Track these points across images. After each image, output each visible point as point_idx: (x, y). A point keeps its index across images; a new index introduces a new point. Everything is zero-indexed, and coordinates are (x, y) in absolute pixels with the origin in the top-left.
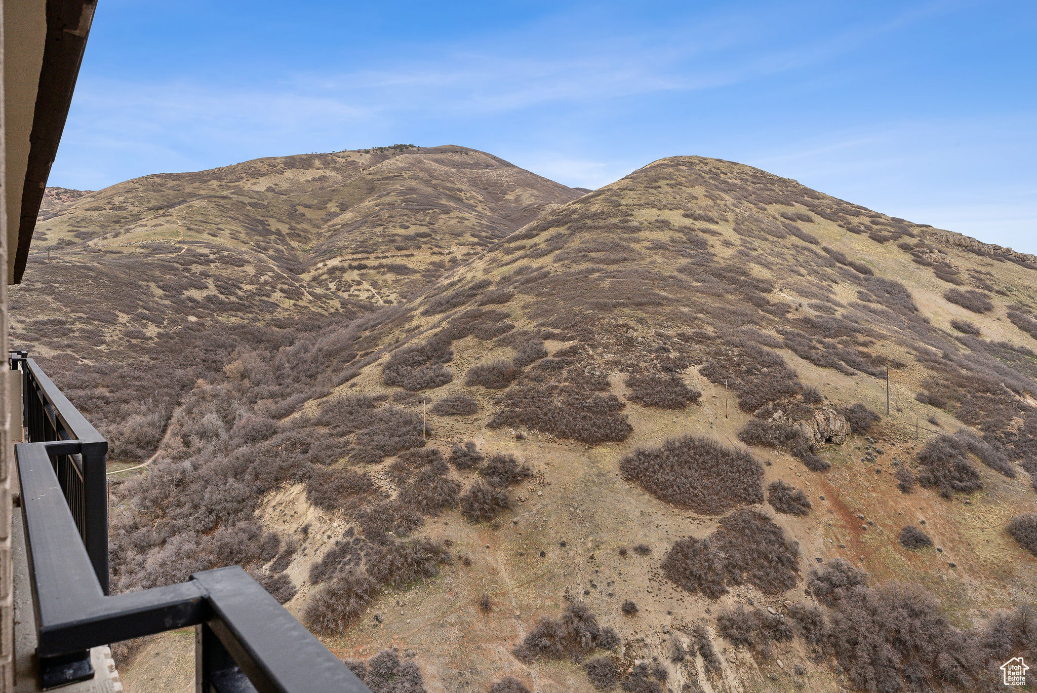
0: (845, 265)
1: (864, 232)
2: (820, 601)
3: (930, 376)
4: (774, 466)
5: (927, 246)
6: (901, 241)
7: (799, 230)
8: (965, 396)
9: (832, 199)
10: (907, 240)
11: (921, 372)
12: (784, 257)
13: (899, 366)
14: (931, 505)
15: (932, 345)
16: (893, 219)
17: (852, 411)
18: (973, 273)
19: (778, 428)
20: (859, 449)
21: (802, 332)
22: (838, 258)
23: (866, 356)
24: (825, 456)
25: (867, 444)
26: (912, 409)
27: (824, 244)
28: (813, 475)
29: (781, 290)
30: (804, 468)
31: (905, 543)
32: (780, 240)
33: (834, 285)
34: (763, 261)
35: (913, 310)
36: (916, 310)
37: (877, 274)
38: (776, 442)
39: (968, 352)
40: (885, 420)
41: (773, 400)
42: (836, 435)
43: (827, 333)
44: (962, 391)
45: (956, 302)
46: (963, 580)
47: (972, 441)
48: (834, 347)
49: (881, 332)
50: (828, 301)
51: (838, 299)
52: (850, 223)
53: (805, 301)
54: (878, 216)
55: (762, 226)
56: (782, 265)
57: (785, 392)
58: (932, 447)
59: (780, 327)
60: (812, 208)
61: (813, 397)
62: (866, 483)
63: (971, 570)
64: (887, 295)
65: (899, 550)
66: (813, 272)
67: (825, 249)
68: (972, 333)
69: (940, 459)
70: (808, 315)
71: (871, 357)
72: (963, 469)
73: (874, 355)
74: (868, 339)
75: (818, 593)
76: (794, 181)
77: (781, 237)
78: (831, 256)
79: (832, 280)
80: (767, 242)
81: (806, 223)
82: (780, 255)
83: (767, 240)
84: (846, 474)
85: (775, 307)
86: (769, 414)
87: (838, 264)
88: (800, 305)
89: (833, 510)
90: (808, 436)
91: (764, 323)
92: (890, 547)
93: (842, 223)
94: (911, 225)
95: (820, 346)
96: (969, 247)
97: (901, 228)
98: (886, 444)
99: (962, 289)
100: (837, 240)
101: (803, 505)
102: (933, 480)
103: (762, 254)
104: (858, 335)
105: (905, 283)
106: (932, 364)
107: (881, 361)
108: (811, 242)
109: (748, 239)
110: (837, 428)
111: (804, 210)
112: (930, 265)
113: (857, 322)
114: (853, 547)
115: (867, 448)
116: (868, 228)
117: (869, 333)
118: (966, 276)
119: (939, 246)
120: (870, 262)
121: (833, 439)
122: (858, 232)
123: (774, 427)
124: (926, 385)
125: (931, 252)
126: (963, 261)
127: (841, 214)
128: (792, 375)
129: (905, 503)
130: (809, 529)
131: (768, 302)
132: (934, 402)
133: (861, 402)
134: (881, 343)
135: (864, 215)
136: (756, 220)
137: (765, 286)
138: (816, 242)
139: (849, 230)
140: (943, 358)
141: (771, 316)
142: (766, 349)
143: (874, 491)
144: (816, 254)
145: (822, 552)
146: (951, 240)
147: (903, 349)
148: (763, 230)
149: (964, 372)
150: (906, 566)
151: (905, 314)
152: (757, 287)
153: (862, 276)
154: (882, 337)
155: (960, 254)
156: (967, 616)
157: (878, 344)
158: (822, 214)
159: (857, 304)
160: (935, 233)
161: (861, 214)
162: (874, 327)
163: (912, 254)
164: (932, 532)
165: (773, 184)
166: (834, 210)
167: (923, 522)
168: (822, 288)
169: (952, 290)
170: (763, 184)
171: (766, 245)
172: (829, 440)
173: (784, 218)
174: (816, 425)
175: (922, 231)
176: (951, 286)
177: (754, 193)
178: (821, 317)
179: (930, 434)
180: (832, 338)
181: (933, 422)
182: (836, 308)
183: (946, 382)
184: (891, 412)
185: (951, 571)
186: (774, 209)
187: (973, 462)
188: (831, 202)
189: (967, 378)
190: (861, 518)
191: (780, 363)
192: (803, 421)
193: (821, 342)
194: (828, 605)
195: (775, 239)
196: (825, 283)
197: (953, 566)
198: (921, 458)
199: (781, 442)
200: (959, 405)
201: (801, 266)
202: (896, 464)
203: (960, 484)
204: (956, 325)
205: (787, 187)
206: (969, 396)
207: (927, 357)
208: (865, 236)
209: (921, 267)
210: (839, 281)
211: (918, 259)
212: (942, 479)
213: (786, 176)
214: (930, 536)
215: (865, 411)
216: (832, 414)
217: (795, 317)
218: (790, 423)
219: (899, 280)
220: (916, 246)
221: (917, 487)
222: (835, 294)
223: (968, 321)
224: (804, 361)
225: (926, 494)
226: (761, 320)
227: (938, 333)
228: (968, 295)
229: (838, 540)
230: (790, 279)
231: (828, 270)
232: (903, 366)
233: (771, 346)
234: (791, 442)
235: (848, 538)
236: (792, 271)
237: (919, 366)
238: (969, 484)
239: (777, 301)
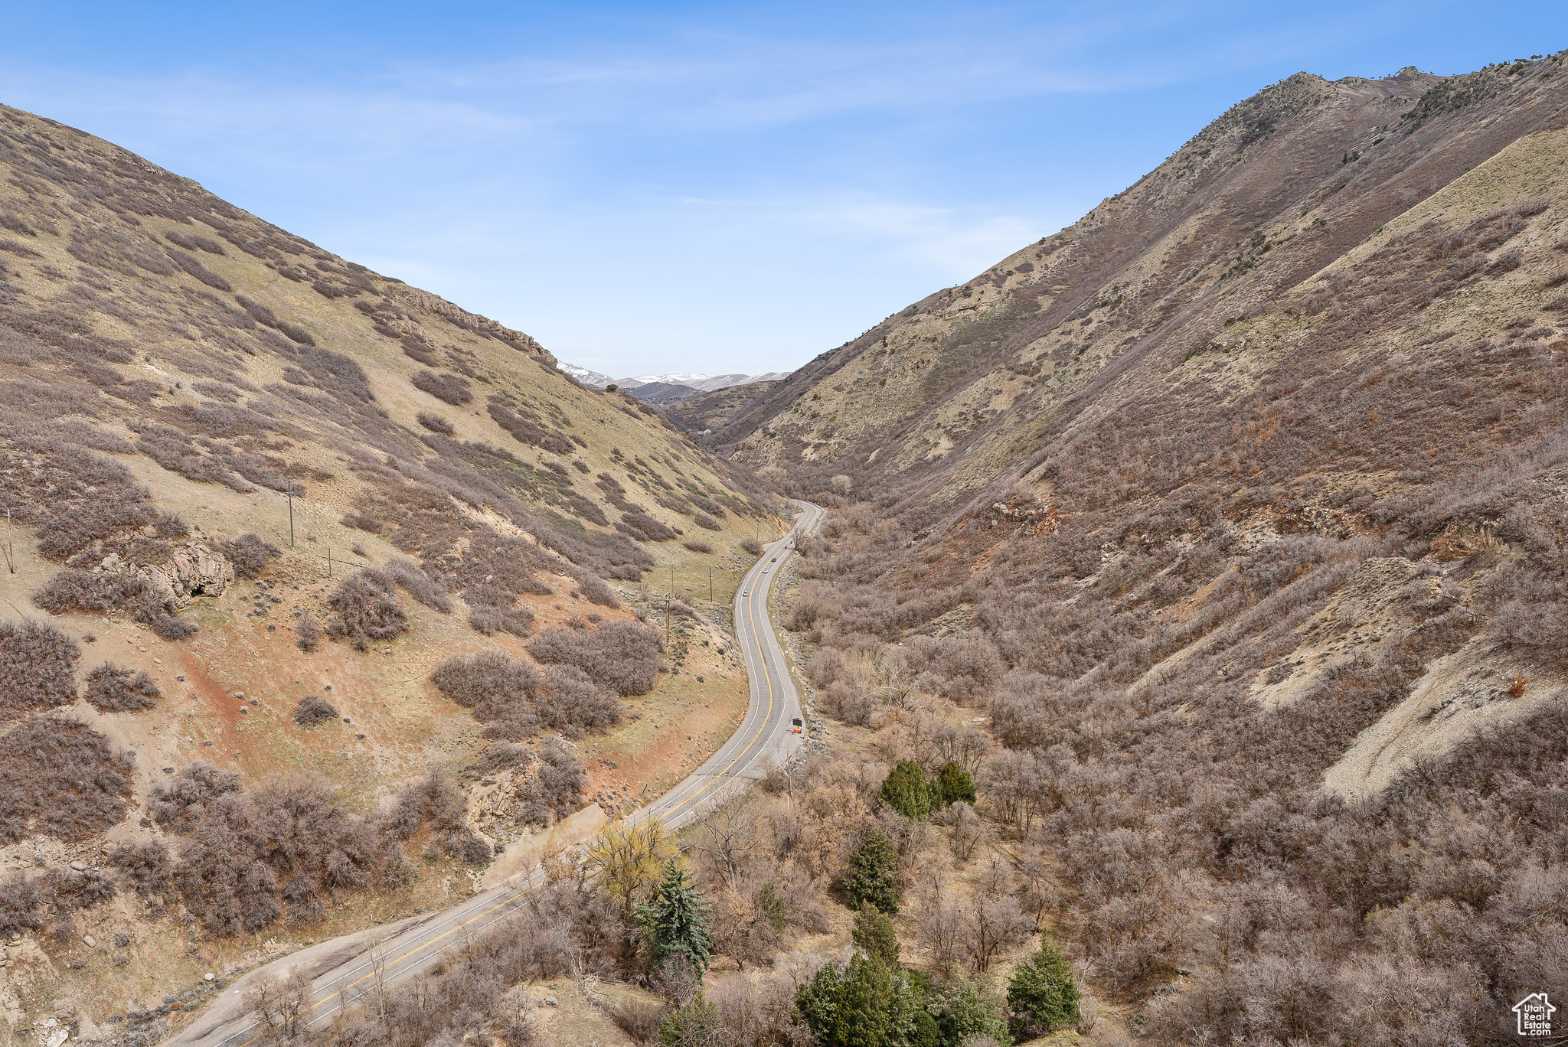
0: (272, 326)
1: (306, 279)
2: (165, 829)
3: (364, 490)
4: (101, 642)
5: (396, 310)
6: (359, 298)
7: (197, 264)
8: (405, 515)
9: (259, 222)
10: (367, 297)
11: (355, 484)
12: (163, 306)
13: (323, 477)
14: (340, 664)
15: (380, 447)
16: (351, 265)
17: (238, 545)
18: (451, 351)
19: (109, 581)
20: (245, 599)
21: (175, 428)
22: (263, 315)
23: (279, 464)
24: (190, 616)
25: (258, 591)
26: (332, 537)
27: (240, 292)
28: (168, 647)
29: (147, 360)
30: (153, 638)
31: (301, 721)
32: (159, 277)
33: (246, 357)
34: (121, 310)
35: (367, 398)
36: (372, 398)
37: (321, 344)
38: (105, 603)
39: (434, 456)
40: (287, 554)
41: (103, 537)
42: (210, 583)
43: (219, 430)
44: (402, 508)
45: (427, 390)
46: (373, 753)
47: (404, 572)
48: (227, 451)
49: (306, 429)
50: (229, 381)
51: (248, 378)
52: (284, 264)
53: (187, 380)
54: (329, 257)
55: (128, 250)
56: (156, 318)
57: (124, 524)
58: (349, 585)
59: (137, 420)
60: (225, 232)
61: (173, 529)
62: (252, 648)
63: (384, 739)
64: (331, 375)
65: (292, 731)
66: (211, 334)
67: (240, 300)
68: (443, 431)
69: (357, 601)
70: (189, 402)
71: (284, 465)
72: (386, 610)
73: (289, 463)
74: (282, 439)
75: (163, 819)
76: (195, 183)
77: (161, 273)
78: (249, 311)
79: (244, 349)
80: (133, 279)
81: (212, 255)
82: (156, 303)
83: (134, 274)
84: (222, 638)
85: (132, 388)
86: (96, 559)
87: (259, 325)
88: (178, 386)
89: (197, 692)
90: (161, 588)
91: (105, 414)
92: (280, 731)
93: (272, 262)
94: (375, 277)
95: (203, 451)
96: (450, 316)
97: (359, 279)
98: (285, 588)
99: (436, 372)
100: (262, 287)
101: (148, 694)
102: (345, 630)
103: (119, 298)
104: (268, 433)
105: (359, 360)
106: (370, 473)
107: (299, 471)
108: (217, 287)
109: (96, 270)
110: (211, 572)
111: (209, 233)
112: (396, 336)
113: (270, 414)
114: (224, 740)
115: (257, 597)
116: (312, 274)
117: (286, 430)
118: (443, 355)
119: (411, 311)
120: (312, 325)
121: (207, 589)
122: (297, 279)
123: (103, 580)
124: (359, 503)
125: (400, 318)
126: (441, 333)
127: (271, 248)
128: (140, 496)
129: (306, 665)
130: (155, 728)
131: (120, 379)
132: (366, 525)
133: (253, 532)
134: (302, 445)
135: (307, 253)
136: (117, 239)
137: (117, 351)
138: (226, 288)
139: (283, 273)
140: (387, 464)
141: (121, 402)
142: (99, 455)
143: (264, 656)
144: (223, 305)
145: (174, 758)
146: (427, 304)
147: (333, 453)
148: (128, 256)
149: (410, 483)
150: (300, 751)
151: (353, 404)
152: (101, 353)
153: (295, 345)
154: (305, 436)
155: (438, 324)
156: (373, 797)
157: (298, 445)
158: (239, 243)
159: (279, 387)
160: (405, 292)
161: (302, 251)
162: (296, 422)
163: (373, 318)
164: (339, 699)
165: (155, 182)
166: (260, 239)
167: (329, 688)
168: (223, 360)
169: (424, 374)
170: (137, 178)
171: (131, 283)
172: (198, 591)
173: (172, 241)
174: (174, 570)
175: (390, 288)
176: (423, 367)
177: (117, 191)
178: (212, 405)
179: (348, 568)
180: (227, 437)
181: (358, 552)
182: (240, 391)
183: (383, 498)
184: (298, 543)
185: (359, 745)
186: (153, 224)
187: (400, 598)
188: (255, 227)
189: (410, 491)
190: (240, 697)
191: (121, 477)
192: (152, 567)
193: (206, 444)
194: (178, 833)
195: (151, 275)
196: (230, 353)
197: (362, 737)
198: (332, 603)
199: (114, 603)
200: (397, 527)
201: (193, 323)
202: (298, 615)
203: (381, 630)
204: (424, 421)
205: (181, 190)
206: (410, 513)
207: (364, 464)
208: (307, 285)
209: (385, 338)
210: (255, 350)
211: (382, 327)
212: (357, 627)
213: (180, 173)
214: (335, 706)
215: (258, 543)
216: (201, 550)
217: (167, 404)
218: (132, 572)
219: (352, 355)
220: (379, 307)
221: (324, 642)
222: (245, 370)
223: (440, 415)
224: (171, 473)
225: (339, 649)
226: (101, 408)
227: (397, 431)
228: (442, 380)
229: (201, 735)
230: (167, 343)
231: (242, 333)
232: (329, 477)
233: (110, 450)
234: (131, 602)
235: (218, 730)
236: (175, 330)
237: (352, 476)
238: (391, 628)
239: (136, 378)
